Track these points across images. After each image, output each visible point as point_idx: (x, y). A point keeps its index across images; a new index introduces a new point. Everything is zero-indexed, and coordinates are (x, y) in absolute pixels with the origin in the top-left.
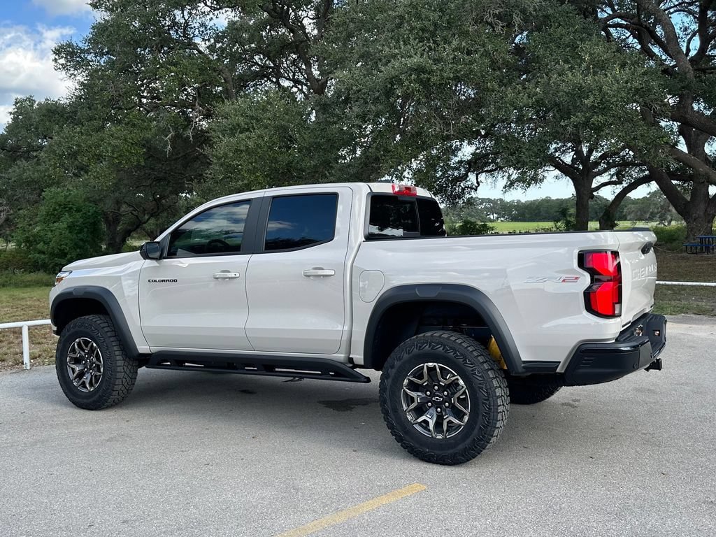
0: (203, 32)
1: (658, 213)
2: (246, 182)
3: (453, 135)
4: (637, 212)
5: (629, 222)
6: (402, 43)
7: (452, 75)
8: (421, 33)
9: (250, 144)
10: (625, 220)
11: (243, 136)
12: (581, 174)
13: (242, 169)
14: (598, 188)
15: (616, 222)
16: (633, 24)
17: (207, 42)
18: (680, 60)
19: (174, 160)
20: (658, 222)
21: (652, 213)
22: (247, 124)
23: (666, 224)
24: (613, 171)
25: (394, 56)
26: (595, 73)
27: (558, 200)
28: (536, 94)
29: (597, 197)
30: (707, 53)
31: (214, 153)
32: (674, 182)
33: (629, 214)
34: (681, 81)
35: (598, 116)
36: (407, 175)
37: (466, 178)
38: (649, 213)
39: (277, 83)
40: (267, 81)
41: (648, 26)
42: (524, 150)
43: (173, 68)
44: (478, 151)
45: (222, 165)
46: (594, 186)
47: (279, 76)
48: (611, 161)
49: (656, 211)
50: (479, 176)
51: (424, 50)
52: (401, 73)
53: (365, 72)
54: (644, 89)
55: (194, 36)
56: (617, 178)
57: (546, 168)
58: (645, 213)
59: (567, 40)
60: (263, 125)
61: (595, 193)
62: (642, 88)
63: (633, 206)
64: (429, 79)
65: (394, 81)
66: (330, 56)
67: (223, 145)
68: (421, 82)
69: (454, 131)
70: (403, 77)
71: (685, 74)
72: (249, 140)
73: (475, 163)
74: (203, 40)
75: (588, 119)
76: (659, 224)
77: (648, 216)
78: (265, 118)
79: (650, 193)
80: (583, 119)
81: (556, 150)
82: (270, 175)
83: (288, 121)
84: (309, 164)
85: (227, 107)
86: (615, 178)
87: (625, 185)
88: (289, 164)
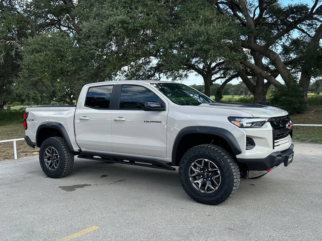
0: (19, 2)
1: (244, 91)
2: (39, 77)
3: (141, 55)
4: (235, 91)
5: (231, 96)
6: (115, 9)
7: (138, 25)
8: (124, 4)
9: (41, 58)
10: (229, 95)
11: (37, 55)
12: (207, 74)
13: (37, 71)
14: (215, 80)
15: (222, 96)
16: (229, 2)
17: (22, 8)
18: (248, 19)
19: (7, 67)
20: (244, 96)
21: (241, 91)
22: (40, 49)
23: (248, 96)
24: (222, 72)
25: (111, 15)
26: (205, 25)
27: (199, 86)
28: (178, 35)
29: (214, 84)
30: (263, 17)
31: (23, 63)
32: (249, 77)
33: (231, 92)
34: (248, 29)
35: (206, 45)
36: (119, 74)
37: (154, 76)
38: (240, 92)
39: (60, 28)
40: (54, 27)
41: (236, 3)
42: (173, 62)
43: (4, 21)
44: (160, 63)
45: (27, 69)
46: (213, 79)
47: (60, 25)
48: (221, 67)
49: (243, 90)
50: (160, 74)
51: (125, 13)
52: (114, 24)
53: (98, 23)
54: (229, 33)
55: (15, 5)
56: (224, 75)
57: (191, 71)
58: (238, 91)
59: (194, 9)
60: (48, 49)
61: (213, 83)
62: (228, 32)
63: (233, 88)
64: (128, 27)
65: (111, 27)
66: (82, 15)
67: (27, 59)
68: (124, 28)
69: (142, 53)
70: (115, 25)
71: (251, 26)
72: (40, 57)
73: (158, 68)
74: (20, 6)
75: (202, 47)
76: (244, 97)
77: (239, 93)
78: (49, 46)
79: (240, 82)
80: (200, 47)
81: (196, 62)
82: (53, 74)
83: (61, 47)
84: (72, 69)
85: (30, 40)
86: (223, 76)
87: (227, 78)
88: (62, 69)
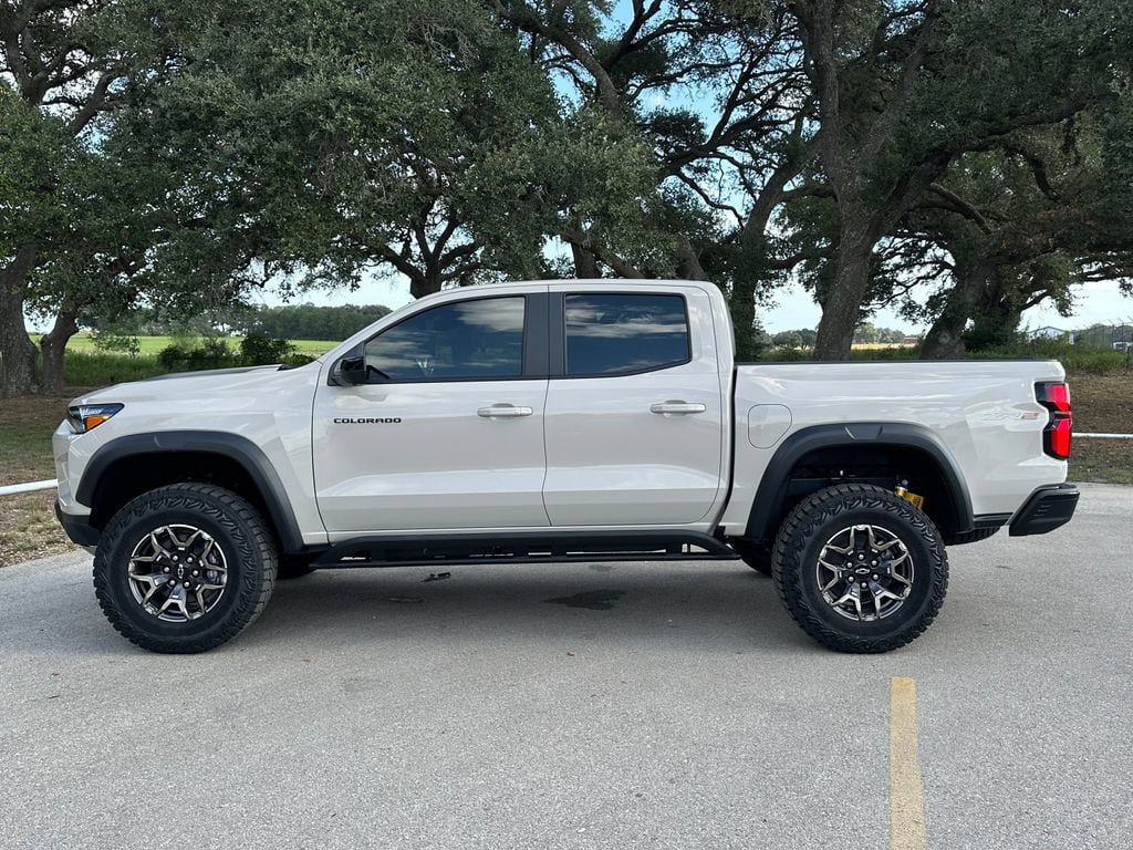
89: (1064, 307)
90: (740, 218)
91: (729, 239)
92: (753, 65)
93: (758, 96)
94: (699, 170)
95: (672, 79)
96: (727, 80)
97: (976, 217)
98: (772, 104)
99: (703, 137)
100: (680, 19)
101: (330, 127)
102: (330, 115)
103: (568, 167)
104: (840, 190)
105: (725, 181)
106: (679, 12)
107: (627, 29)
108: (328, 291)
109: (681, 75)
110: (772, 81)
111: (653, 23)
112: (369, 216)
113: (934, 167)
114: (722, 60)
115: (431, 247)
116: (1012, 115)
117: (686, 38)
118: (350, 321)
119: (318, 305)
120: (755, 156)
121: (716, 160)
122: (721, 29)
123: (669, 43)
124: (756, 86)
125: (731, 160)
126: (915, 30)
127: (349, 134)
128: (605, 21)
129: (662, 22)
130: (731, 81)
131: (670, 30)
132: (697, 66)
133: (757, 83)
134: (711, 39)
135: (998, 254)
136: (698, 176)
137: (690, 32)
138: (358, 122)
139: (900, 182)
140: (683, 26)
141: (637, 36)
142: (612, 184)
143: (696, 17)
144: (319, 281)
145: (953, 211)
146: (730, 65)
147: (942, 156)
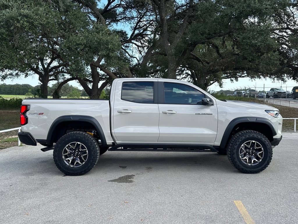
89: (221, 85)
90: (138, 61)
91: (135, 66)
92: (141, 18)
93: (142, 27)
94: (126, 47)
95: (118, 21)
96: (133, 22)
97: (201, 61)
98: (146, 30)
99: (127, 38)
100: (121, 4)
101: (18, 25)
102: (18, 21)
103: (96, 41)
104: (168, 53)
105: (134, 50)
106: (120, 2)
107: (106, 6)
108: (12, 79)
109: (121, 20)
110: (146, 23)
111: (113, 4)
112: (31, 54)
113: (192, 48)
114: (132, 16)
115: (46, 66)
116: (215, 33)
117: (122, 10)
118: (18, 89)
119: (7, 84)
120: (142, 44)
121: (131, 44)
122: (132, 8)
123: (117, 11)
124: (141, 24)
125: (136, 44)
126: (184, 11)
127: (25, 28)
128: (98, 3)
129: (115, 5)
130: (134, 22)
131: (118, 7)
132: (125, 18)
133: (141, 23)
134: (129, 11)
135: (209, 71)
136: (126, 48)
137: (123, 8)
138: (28, 24)
139: (184, 51)
140: (122, 6)
141: (109, 8)
142: (111, 47)
143: (125, 4)
144: (9, 76)
145: (195, 60)
146: (134, 18)
147: (194, 44)
